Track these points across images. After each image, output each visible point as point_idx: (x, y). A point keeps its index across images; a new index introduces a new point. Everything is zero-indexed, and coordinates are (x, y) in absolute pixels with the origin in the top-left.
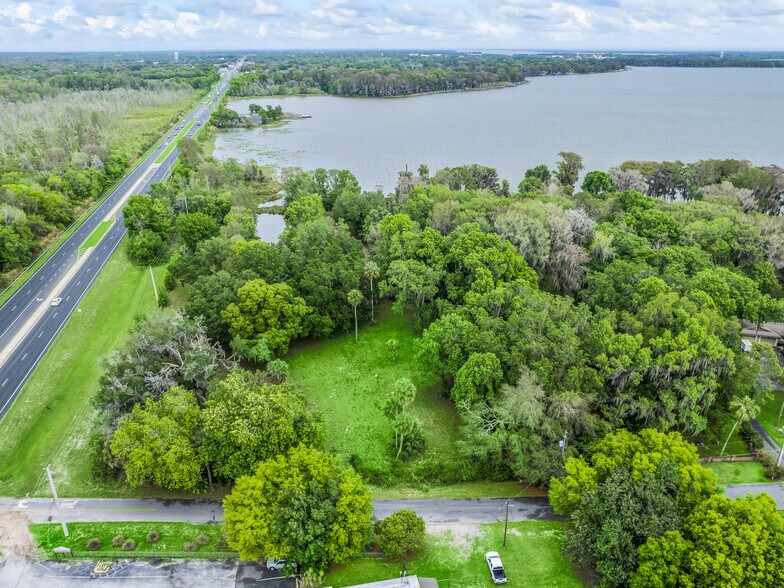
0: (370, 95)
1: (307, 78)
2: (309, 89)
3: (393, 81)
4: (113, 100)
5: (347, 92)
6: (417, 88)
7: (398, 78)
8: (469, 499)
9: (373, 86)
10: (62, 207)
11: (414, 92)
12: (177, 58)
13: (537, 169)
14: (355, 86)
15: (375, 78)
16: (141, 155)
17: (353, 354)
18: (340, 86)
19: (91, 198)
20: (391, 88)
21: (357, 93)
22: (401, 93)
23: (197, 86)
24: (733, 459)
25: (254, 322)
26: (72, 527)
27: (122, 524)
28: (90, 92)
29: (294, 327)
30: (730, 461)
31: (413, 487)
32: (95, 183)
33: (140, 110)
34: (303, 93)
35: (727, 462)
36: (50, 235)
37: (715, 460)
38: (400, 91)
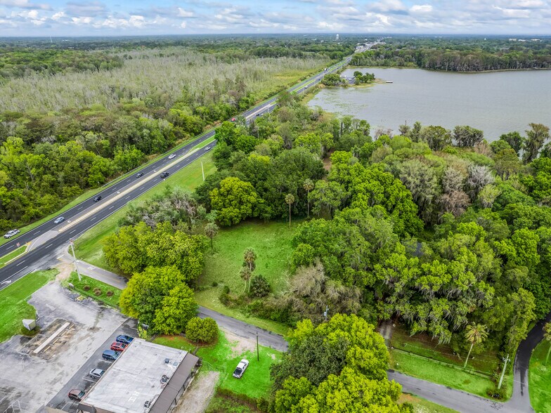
0: (449, 70)
1: (408, 56)
2: (405, 63)
3: (469, 61)
4: (276, 64)
5: (433, 67)
6: (489, 66)
7: (474, 58)
8: (265, 330)
9: (452, 64)
10: (195, 124)
11: (486, 69)
12: (337, 38)
13: (510, 135)
14: (439, 62)
15: (455, 58)
16: (266, 98)
17: (282, 233)
18: (428, 62)
19: (219, 121)
20: (465, 65)
21: (440, 68)
22: (474, 69)
23: (333, 58)
24: (472, 372)
25: (224, 201)
26: (85, 278)
27: (102, 283)
28: (268, 59)
29: (246, 209)
30: (469, 373)
31: (242, 313)
32: (224, 113)
33: (288, 71)
34: (401, 66)
35: (466, 372)
36: (184, 139)
37: (456, 367)
38: (474, 68)
